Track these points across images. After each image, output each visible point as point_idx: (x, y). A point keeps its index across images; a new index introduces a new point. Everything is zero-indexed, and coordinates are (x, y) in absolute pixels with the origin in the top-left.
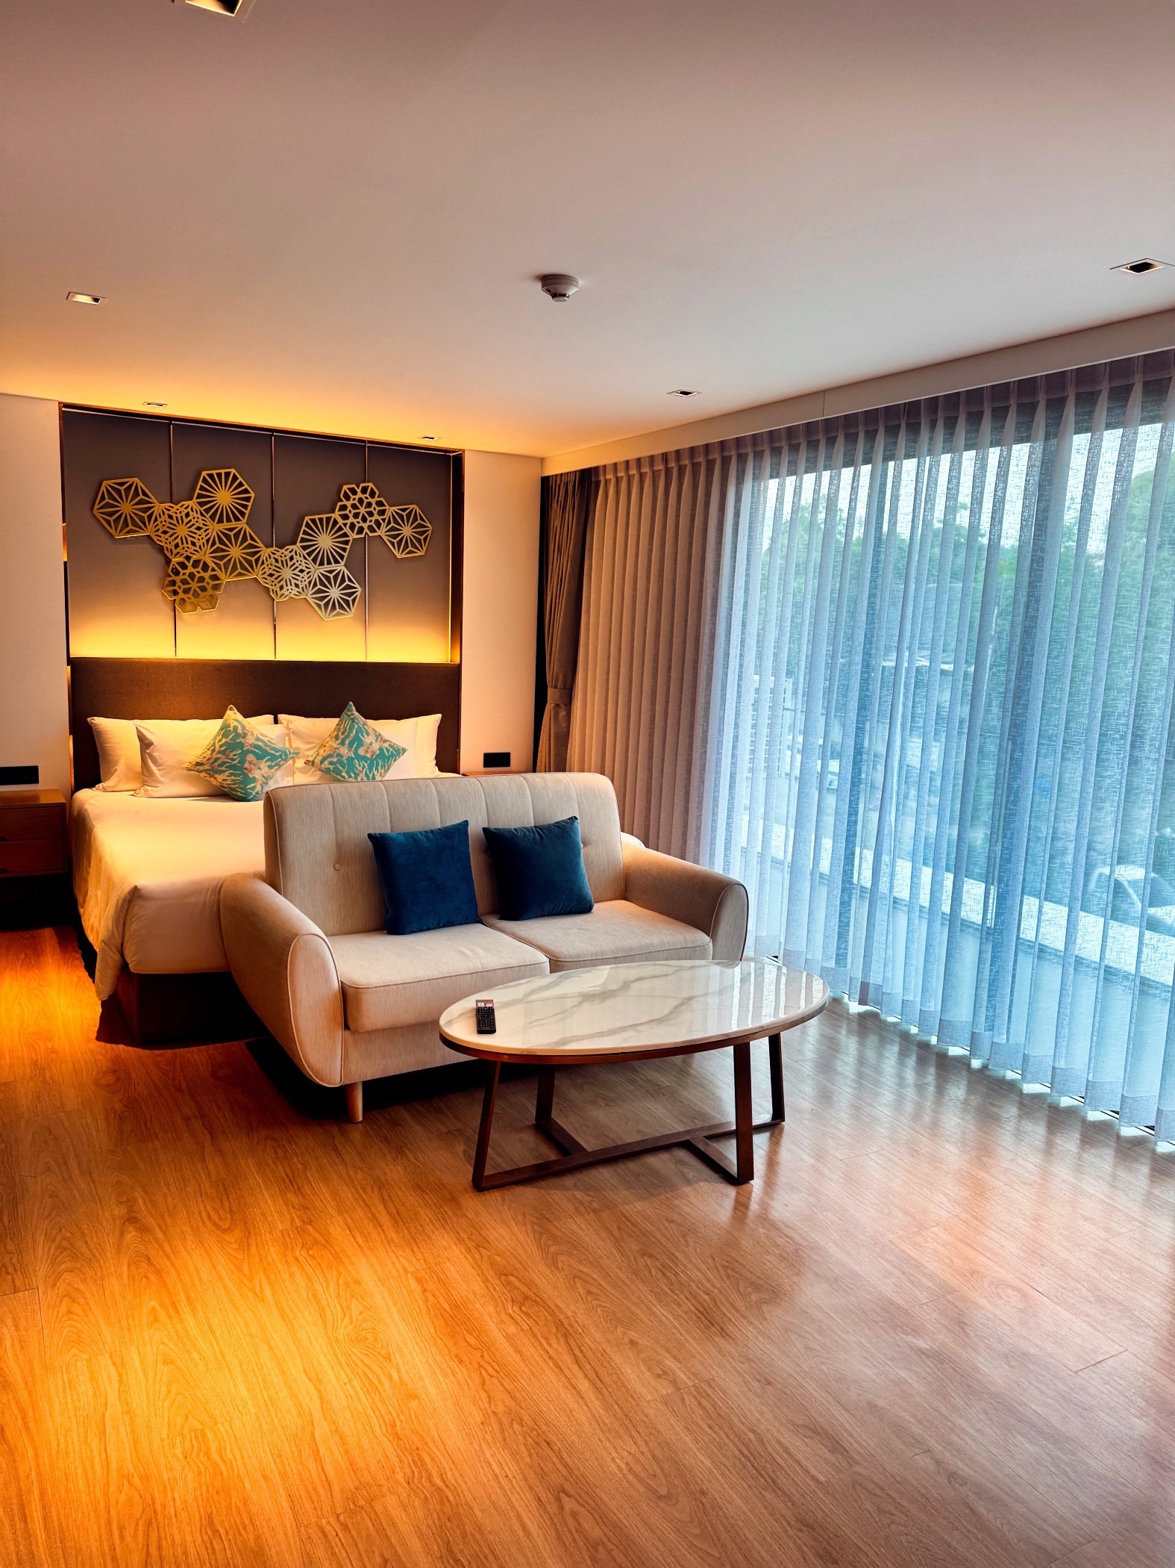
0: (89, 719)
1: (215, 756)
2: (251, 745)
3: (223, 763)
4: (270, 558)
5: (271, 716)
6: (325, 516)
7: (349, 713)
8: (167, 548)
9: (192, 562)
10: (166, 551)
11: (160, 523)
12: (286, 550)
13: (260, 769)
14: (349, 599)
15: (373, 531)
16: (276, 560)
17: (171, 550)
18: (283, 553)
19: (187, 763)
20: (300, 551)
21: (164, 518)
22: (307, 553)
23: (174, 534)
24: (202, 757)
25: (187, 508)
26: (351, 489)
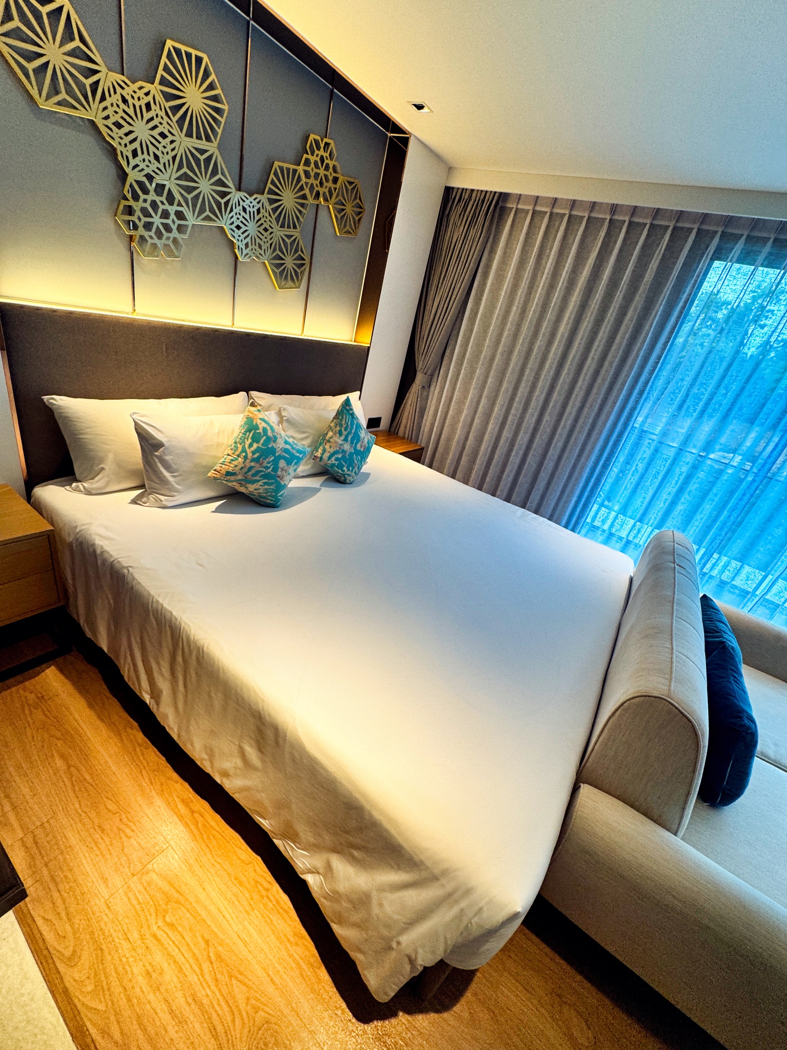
0: (45, 398)
1: (248, 464)
2: (281, 449)
3: (258, 472)
4: (239, 205)
5: (245, 393)
6: (292, 167)
7: (348, 408)
8: (122, 153)
9: (154, 185)
10: (120, 158)
11: (109, 107)
12: (255, 199)
13: (289, 474)
14: (299, 271)
15: (326, 200)
16: (244, 210)
17: (127, 157)
18: (251, 203)
19: (212, 471)
20: (267, 204)
21: (116, 98)
22: (272, 209)
23: (131, 132)
24: (232, 466)
25: (147, 94)
26: (316, 141)
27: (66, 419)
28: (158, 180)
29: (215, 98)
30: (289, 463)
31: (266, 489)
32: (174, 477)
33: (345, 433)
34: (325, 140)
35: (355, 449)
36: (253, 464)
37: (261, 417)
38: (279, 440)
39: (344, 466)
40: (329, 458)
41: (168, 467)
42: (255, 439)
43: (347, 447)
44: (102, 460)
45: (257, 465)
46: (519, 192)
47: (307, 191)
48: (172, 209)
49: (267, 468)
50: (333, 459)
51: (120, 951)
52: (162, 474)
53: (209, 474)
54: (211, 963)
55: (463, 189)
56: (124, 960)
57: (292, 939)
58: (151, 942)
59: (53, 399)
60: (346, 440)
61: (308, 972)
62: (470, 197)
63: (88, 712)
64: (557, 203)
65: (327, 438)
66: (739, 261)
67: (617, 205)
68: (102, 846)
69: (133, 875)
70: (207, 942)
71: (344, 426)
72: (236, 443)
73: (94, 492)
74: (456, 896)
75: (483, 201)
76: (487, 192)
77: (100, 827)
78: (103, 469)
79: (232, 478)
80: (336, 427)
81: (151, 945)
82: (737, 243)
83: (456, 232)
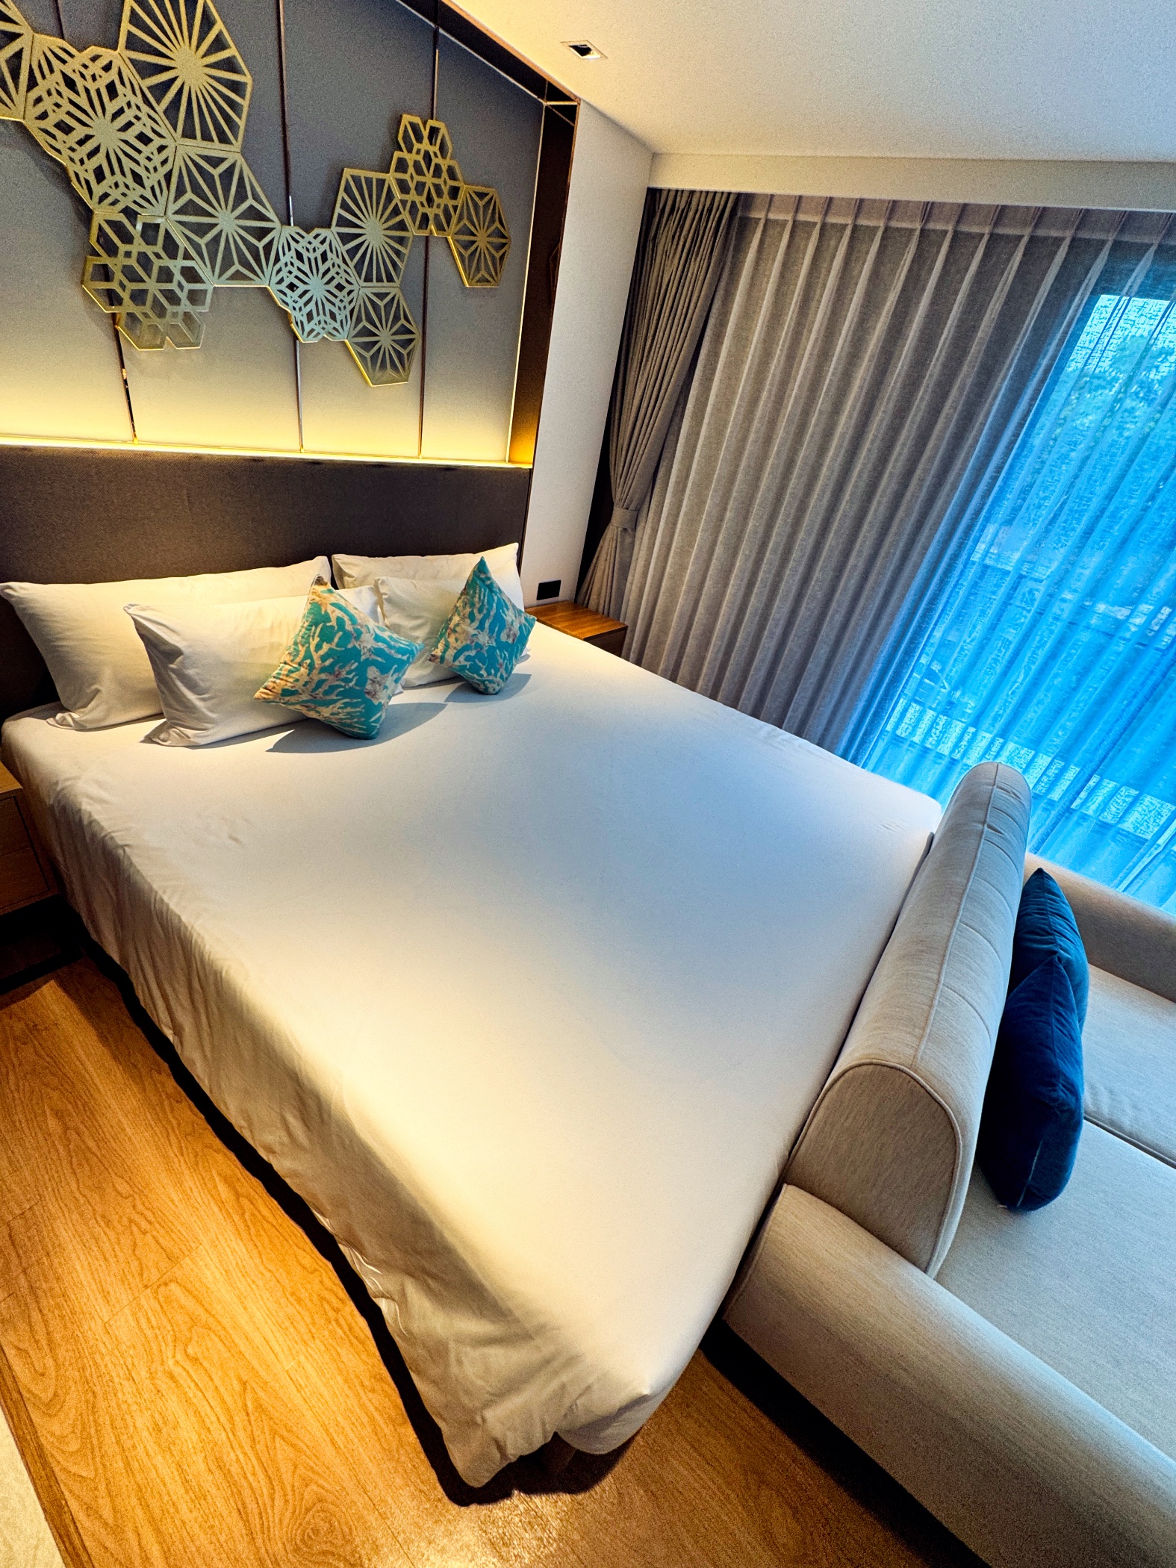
1: (316, 676)
2: (369, 650)
3: (332, 688)
4: (290, 249)
5: (325, 558)
6: (375, 175)
7: (483, 576)
8: (77, 175)
9: (139, 227)
10: (75, 184)
11: (45, 96)
12: (315, 237)
13: (386, 687)
14: (404, 352)
15: (440, 228)
16: (299, 256)
17: (87, 182)
18: (310, 243)
19: (262, 690)
20: (337, 243)
21: (54, 80)
22: (347, 251)
23: (88, 137)
24: (291, 680)
25: (107, 68)
26: (414, 126)
27: (33, 617)
28: (145, 216)
29: (229, 65)
30: (384, 670)
31: (348, 713)
32: (204, 700)
33: (479, 616)
34: (431, 123)
35: (498, 640)
36: (323, 676)
37: (333, 600)
38: (365, 637)
39: (481, 669)
40: (456, 658)
41: (193, 687)
42: (326, 636)
43: (484, 639)
44: (95, 678)
45: (331, 678)
46: (769, 191)
47: (405, 216)
48: (176, 265)
49: (347, 681)
50: (462, 658)
51: (120, 1395)
52: (185, 696)
53: (257, 695)
54: (248, 1414)
55: (677, 191)
56: (124, 1407)
57: (367, 1383)
58: (163, 1383)
59: (9, 587)
60: (481, 627)
61: (387, 1430)
62: (689, 203)
63: (98, 1049)
64: (833, 207)
65: (452, 626)
66: (1145, 292)
67: (933, 203)
68: (107, 1247)
69: (146, 1287)
70: (244, 1384)
71: (478, 606)
72: (296, 644)
73: (89, 726)
74: (556, 1364)
75: (710, 210)
76: (715, 193)
77: (103, 1217)
78: (97, 691)
79: (293, 699)
80: (464, 607)
81: (163, 1387)
82: (1139, 260)
83: (667, 267)
